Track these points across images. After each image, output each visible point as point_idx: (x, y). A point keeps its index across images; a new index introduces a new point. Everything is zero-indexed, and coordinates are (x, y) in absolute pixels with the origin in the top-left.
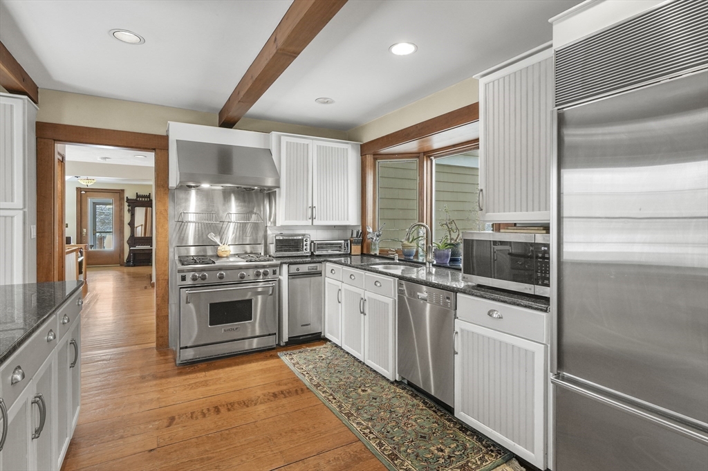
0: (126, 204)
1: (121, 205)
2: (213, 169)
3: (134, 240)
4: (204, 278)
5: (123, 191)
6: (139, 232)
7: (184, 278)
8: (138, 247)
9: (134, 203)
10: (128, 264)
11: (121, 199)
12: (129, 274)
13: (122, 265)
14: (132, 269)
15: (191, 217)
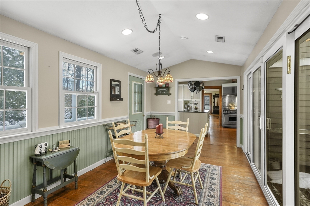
0: (213, 97)
1: (211, 97)
2: (231, 92)
3: (215, 107)
4: (227, 112)
5: (212, 93)
6: (216, 105)
7: (224, 112)
8: (216, 109)
9: (215, 97)
10: (213, 114)
11: (211, 95)
12: (213, 116)
13: (211, 114)
14: (214, 115)
15: (227, 101)
